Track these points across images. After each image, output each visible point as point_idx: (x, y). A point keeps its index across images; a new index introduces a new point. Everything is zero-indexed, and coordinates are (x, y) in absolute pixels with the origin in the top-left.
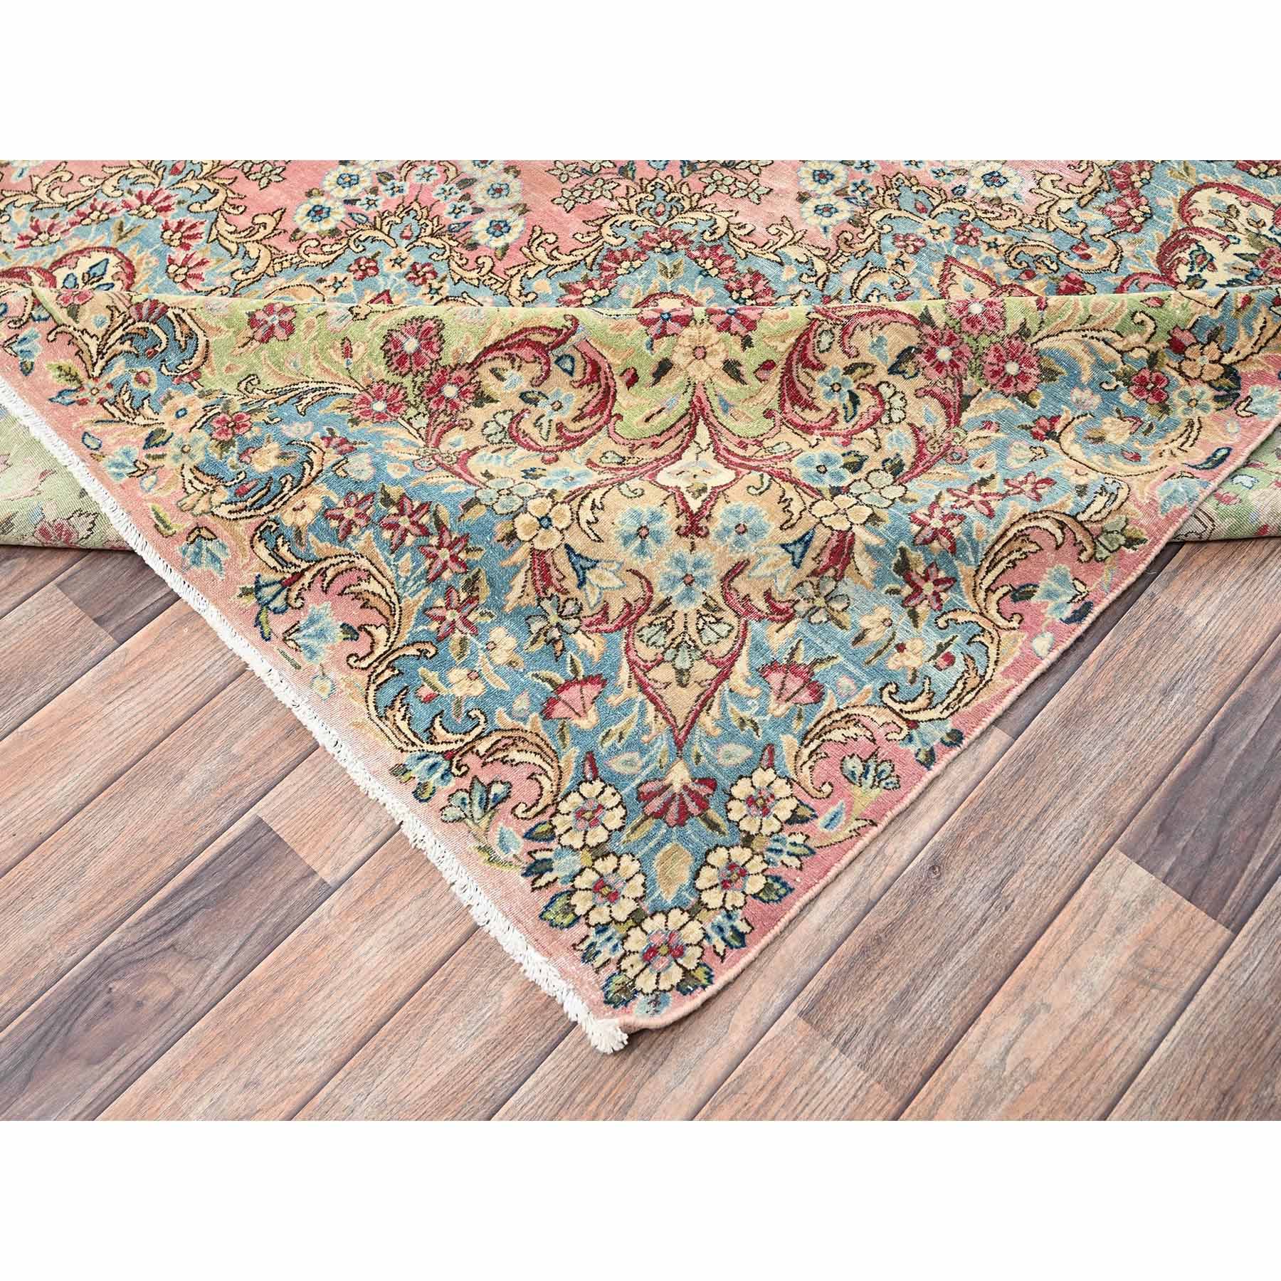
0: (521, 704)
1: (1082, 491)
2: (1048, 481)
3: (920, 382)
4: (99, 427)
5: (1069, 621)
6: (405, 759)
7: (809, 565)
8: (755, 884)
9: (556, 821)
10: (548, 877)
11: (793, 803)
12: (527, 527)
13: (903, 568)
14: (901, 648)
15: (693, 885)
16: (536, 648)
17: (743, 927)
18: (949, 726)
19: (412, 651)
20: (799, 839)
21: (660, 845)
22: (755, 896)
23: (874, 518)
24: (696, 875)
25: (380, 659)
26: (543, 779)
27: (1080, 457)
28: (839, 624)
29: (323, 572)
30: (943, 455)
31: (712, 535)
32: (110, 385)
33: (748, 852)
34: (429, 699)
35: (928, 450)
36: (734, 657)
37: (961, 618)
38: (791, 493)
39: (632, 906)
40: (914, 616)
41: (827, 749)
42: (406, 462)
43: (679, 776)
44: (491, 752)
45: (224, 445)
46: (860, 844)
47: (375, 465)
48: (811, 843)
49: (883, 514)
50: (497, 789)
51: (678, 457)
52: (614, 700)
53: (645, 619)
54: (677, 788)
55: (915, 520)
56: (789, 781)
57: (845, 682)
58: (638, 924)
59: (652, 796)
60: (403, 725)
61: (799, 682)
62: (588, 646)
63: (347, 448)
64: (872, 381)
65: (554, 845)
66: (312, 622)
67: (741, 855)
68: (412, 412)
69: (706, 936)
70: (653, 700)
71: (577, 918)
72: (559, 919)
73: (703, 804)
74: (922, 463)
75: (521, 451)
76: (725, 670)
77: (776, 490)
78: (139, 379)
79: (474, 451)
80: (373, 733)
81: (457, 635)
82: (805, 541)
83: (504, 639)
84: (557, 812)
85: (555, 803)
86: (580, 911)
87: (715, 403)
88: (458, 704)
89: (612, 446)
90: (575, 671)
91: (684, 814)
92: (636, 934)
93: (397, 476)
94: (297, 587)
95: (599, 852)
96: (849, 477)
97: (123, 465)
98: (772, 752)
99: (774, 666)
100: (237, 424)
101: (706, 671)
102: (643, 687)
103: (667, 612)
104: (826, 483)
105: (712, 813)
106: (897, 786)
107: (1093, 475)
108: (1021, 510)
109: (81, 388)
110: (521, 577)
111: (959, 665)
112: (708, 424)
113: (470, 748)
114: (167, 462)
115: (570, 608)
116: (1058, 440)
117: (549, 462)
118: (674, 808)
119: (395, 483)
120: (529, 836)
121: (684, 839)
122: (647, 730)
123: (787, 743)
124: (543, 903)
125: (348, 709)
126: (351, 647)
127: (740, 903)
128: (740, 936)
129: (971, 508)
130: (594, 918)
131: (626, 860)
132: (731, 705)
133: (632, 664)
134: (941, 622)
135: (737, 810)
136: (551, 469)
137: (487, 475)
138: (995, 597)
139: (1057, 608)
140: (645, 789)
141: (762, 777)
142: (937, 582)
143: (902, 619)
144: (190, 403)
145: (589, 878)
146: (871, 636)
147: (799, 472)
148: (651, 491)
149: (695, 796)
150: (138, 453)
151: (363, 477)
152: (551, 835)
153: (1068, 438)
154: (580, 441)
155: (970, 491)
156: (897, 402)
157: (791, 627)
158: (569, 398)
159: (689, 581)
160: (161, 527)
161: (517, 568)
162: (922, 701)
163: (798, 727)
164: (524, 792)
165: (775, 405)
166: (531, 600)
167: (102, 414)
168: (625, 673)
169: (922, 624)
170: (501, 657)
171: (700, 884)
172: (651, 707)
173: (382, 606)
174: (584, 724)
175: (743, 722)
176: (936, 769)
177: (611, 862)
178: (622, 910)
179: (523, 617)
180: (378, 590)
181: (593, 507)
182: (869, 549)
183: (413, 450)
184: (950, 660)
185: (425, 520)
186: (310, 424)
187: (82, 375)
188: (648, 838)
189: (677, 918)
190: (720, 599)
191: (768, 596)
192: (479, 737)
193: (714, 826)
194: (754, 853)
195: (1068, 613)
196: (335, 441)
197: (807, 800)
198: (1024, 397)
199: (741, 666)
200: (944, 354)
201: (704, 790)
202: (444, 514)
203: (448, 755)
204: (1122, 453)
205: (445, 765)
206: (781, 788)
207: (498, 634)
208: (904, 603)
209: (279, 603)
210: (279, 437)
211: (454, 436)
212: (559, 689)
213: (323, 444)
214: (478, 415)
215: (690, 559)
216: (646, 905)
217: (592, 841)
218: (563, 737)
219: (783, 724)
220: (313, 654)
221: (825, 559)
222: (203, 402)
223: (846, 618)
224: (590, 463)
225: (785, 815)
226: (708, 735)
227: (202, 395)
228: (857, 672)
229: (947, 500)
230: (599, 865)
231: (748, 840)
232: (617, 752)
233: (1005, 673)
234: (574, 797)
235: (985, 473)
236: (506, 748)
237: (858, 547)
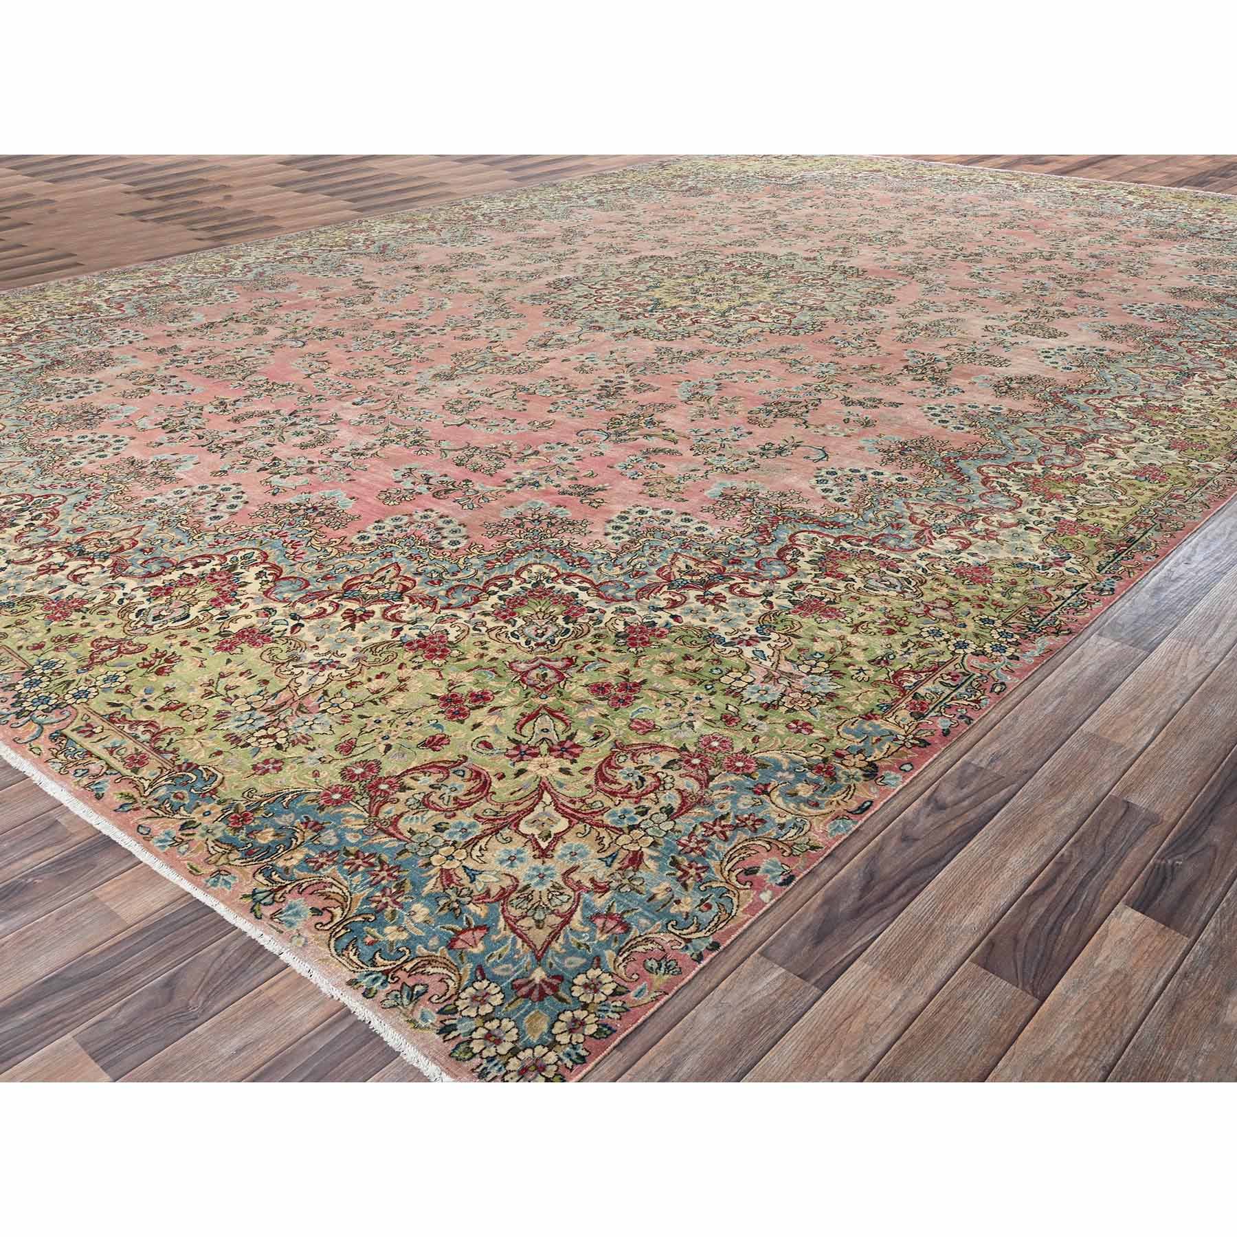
0: (433, 942)
1: (782, 826)
2: (762, 821)
3: (682, 771)
4: (149, 821)
5: (781, 884)
6: (356, 976)
7: (616, 865)
8: (591, 1029)
9: (458, 1003)
10: (454, 1034)
11: (614, 986)
12: (438, 861)
13: (674, 863)
14: (678, 902)
15: (550, 1031)
16: (442, 913)
17: (583, 1053)
18: (711, 940)
19: (360, 919)
20: (619, 1004)
21: (527, 1012)
22: (591, 1036)
23: (654, 844)
24: (552, 1027)
25: (338, 924)
26: (450, 982)
27: (782, 805)
28: (638, 892)
29: (300, 885)
30: (699, 802)
31: (556, 858)
32: (156, 800)
33: (585, 1013)
34: (371, 944)
35: (689, 801)
36: (572, 912)
37: (714, 885)
38: (604, 833)
39: (510, 1046)
40: (685, 886)
41: (635, 956)
42: (358, 831)
43: (539, 975)
44: (413, 969)
45: (236, 830)
46: (658, 1005)
47: (338, 836)
48: (627, 1006)
49: (661, 841)
50: (418, 988)
51: (532, 810)
52: (495, 938)
53: (514, 895)
54: (537, 981)
55: (679, 843)
56: (611, 974)
57: (643, 921)
58: (515, 1055)
59: (521, 986)
60: (355, 958)
61: (615, 923)
62: (479, 910)
63: (319, 828)
64: (653, 772)
65: (457, 1016)
66: (290, 908)
67: (580, 1014)
68: (358, 797)
69: (560, 1059)
70: (520, 937)
71: (474, 1055)
72: (462, 1056)
73: (555, 989)
74: (685, 807)
75: (431, 813)
76: (567, 920)
77: (594, 833)
78: (176, 796)
79: (401, 815)
80: (334, 963)
81: (389, 909)
82: (613, 857)
83: (421, 911)
84: (459, 998)
85: (457, 993)
86: (476, 1050)
87: (554, 784)
88: (392, 944)
89: (489, 806)
90: (469, 923)
91: (543, 995)
92: (513, 1061)
93: (353, 841)
94: (281, 893)
95: (488, 1018)
96: (639, 819)
97: (166, 841)
98: (599, 960)
99: (598, 915)
100: (245, 818)
101: (556, 920)
102: (513, 930)
103: (528, 891)
104: (626, 823)
105: (561, 993)
106: (680, 973)
107: (789, 817)
108: (745, 836)
109: (136, 802)
110: (434, 880)
111: (715, 909)
112: (549, 792)
113: (401, 967)
114: (197, 837)
115: (465, 892)
116: (769, 795)
117: (450, 818)
118: (536, 993)
119: (352, 845)
120: (441, 1012)
121: (544, 1009)
122: (517, 952)
123: (609, 954)
124: (451, 1049)
125: (316, 952)
126: (317, 919)
127: (581, 1040)
128: (583, 1058)
129: (714, 836)
130: (485, 1054)
131: (505, 1021)
132: (571, 937)
133: (506, 919)
134: (702, 888)
135: (577, 992)
136: (452, 822)
137: (411, 832)
138: (734, 874)
139: (774, 878)
140: (517, 983)
141: (592, 973)
142: (697, 869)
143: (678, 888)
144: (212, 808)
145: (482, 1032)
146: (659, 897)
147: (608, 820)
148: (517, 838)
149: (550, 985)
150: (176, 833)
151: (332, 843)
152: (455, 1011)
153: (775, 794)
154: (469, 804)
155: (714, 825)
156: (668, 780)
157: (608, 895)
158: (461, 786)
159: (542, 877)
160: (193, 872)
161: (431, 877)
162: (692, 928)
163: (615, 946)
164: (436, 988)
165: (593, 783)
166: (440, 889)
167: (150, 814)
168: (502, 923)
169: (690, 890)
170: (419, 918)
171: (554, 1031)
172: (520, 941)
173: (339, 898)
174: (475, 951)
175: (579, 945)
176: (704, 963)
177: (495, 1023)
178: (504, 1049)
179: (434, 898)
180: (337, 890)
181: (481, 849)
182: (652, 857)
183: (361, 821)
184: (709, 907)
185: (372, 860)
186: (292, 814)
187: (136, 795)
188: (519, 1009)
189: (540, 1050)
190: (562, 883)
191: (592, 880)
192: (406, 962)
193: (562, 1000)
194: (589, 1013)
195: (780, 880)
196: (310, 824)
197: (622, 983)
198: (749, 775)
199: (577, 916)
200: (696, 761)
201: (555, 982)
202: (385, 857)
203: (386, 973)
204: (807, 802)
205: (384, 978)
206: (606, 978)
207: (417, 907)
208: (678, 879)
209: (268, 900)
210: (275, 826)
211: (387, 808)
212: (458, 933)
213: (302, 827)
214: (402, 796)
215: (542, 868)
216: (520, 1044)
217: (482, 1012)
218: (461, 958)
219: (607, 945)
220: (291, 924)
221: (626, 862)
222: (221, 808)
223: (642, 888)
224: (476, 816)
225: (609, 991)
226: (557, 953)
227: (219, 803)
228: (651, 916)
229: (701, 830)
230: (488, 1025)
231: (585, 1006)
232: (498, 965)
233: (745, 911)
234: (470, 990)
235: (724, 812)
236: (424, 966)
237: (645, 857)
